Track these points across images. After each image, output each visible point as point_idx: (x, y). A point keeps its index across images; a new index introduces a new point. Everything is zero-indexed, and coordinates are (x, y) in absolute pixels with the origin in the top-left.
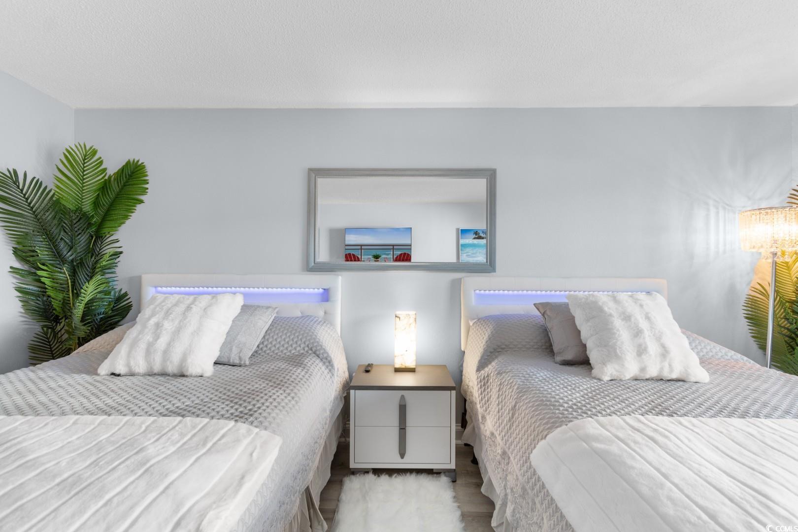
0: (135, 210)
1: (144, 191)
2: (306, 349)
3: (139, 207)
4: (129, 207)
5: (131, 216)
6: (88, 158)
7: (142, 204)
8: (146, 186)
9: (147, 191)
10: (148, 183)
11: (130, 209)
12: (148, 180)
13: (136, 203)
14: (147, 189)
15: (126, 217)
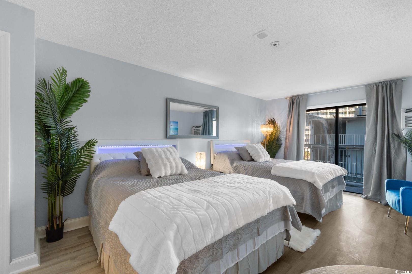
0: (82, 105)
1: (88, 96)
2: (189, 165)
3: (84, 104)
4: (80, 104)
5: (79, 108)
6: (64, 75)
7: (87, 103)
8: (89, 93)
9: (89, 96)
10: (90, 92)
11: (80, 105)
12: (90, 90)
13: (83, 102)
14: (90, 95)
15: (77, 109)
